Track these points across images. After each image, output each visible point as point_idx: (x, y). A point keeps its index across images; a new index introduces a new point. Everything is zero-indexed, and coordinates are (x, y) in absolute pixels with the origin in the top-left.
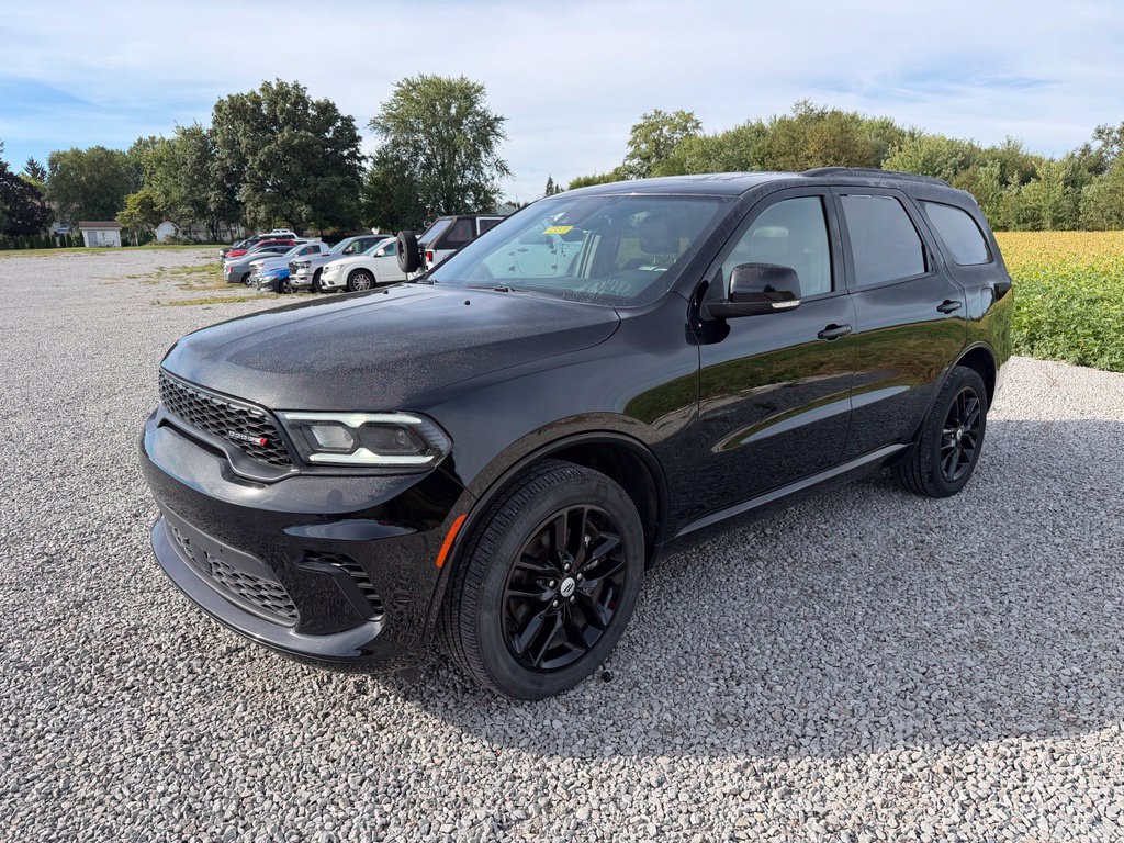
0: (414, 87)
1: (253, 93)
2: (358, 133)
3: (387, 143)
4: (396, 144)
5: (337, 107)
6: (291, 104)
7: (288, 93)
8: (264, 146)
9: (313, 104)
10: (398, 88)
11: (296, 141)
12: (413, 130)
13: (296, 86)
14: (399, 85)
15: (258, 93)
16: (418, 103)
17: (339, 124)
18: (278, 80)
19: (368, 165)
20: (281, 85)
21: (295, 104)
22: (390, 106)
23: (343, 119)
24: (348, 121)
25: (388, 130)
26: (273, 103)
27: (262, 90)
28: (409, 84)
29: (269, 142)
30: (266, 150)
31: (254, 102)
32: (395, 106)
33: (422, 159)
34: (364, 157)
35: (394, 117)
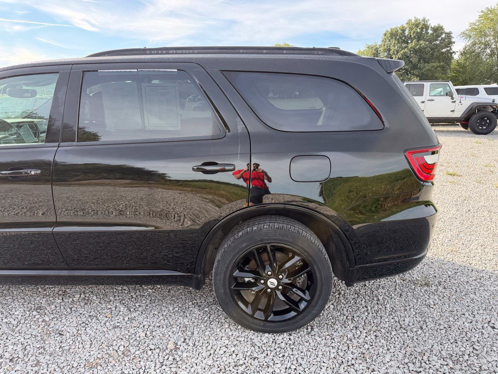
0: (491, 11)
1: (402, 26)
2: (453, 40)
3: (468, 44)
4: (474, 44)
5: (444, 28)
6: (419, 29)
7: (419, 24)
8: (402, 50)
9: (431, 28)
10: (481, 14)
11: (417, 47)
12: (486, 35)
13: (424, 20)
14: (482, 12)
15: (405, 25)
16: (492, 20)
17: (443, 36)
18: (415, 18)
19: (456, 57)
20: (416, 21)
21: (422, 29)
22: (474, 24)
23: (446, 33)
24: (449, 35)
25: (470, 37)
26: (411, 29)
27: (407, 23)
28: (489, 10)
29: (405, 48)
30: (402, 52)
31: (402, 30)
32: (477, 23)
33: (488, 51)
34: (454, 52)
35: (476, 29)
